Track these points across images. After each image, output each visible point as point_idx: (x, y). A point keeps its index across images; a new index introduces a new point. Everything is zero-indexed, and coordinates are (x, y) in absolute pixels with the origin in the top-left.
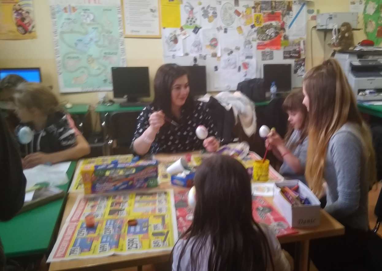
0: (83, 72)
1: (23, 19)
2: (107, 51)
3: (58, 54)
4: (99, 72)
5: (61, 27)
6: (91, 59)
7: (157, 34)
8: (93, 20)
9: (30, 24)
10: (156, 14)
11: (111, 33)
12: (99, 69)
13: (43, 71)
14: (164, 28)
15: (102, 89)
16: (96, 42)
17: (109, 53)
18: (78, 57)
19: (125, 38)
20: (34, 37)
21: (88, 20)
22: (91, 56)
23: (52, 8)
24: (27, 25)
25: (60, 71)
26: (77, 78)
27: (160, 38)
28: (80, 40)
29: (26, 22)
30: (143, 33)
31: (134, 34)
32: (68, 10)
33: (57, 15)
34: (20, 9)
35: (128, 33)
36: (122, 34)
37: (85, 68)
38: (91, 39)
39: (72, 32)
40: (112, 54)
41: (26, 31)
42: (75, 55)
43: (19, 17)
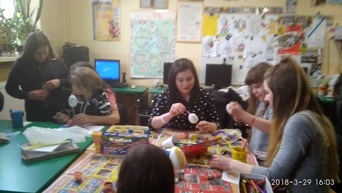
0: (146, 65)
1: (114, 28)
2: (163, 51)
3: (133, 51)
4: (156, 65)
5: (136, 34)
6: (152, 57)
7: (198, 40)
8: (157, 30)
9: (117, 31)
10: (200, 25)
11: (167, 38)
12: (156, 63)
13: (121, 63)
14: (204, 36)
15: (157, 77)
16: (157, 45)
17: (164, 53)
18: (144, 55)
19: (177, 42)
20: (119, 40)
21: (153, 30)
22: (152, 54)
23: (131, 21)
24: (116, 32)
25: (132, 63)
26: (143, 68)
27: (201, 43)
28: (147, 43)
29: (115, 29)
30: (189, 39)
31: (183, 40)
32: (141, 22)
33: (134, 26)
34: (113, 21)
35: (179, 39)
36: (174, 40)
37: (148, 62)
38: (154, 43)
39: (142, 37)
40: (166, 53)
41: (114, 36)
42: (142, 53)
43: (111, 27)
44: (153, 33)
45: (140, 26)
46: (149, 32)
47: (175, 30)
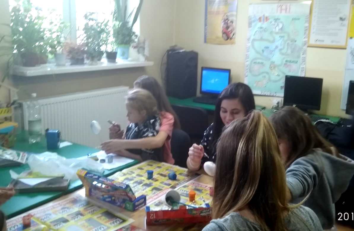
0: (265, 77)
2: (289, 59)
3: (248, 58)
4: (278, 78)
5: (254, 35)
6: (273, 66)
7: (342, 44)
9: (232, 31)
10: (346, 22)
11: (296, 41)
12: (278, 75)
14: (351, 38)
15: (277, 95)
16: (281, 50)
17: (290, 62)
18: (262, 63)
19: (308, 47)
20: (233, 43)
21: (277, 29)
22: (273, 63)
23: (250, 18)
24: (230, 32)
25: (247, 74)
26: (259, 81)
27: (345, 49)
28: (267, 48)
29: (229, 30)
30: (327, 43)
31: (318, 43)
32: (262, 19)
33: (253, 24)
34: (227, 19)
35: (312, 42)
36: (305, 43)
37: (267, 73)
38: (277, 47)
39: (262, 39)
40: (293, 62)
41: (228, 38)
42: (260, 61)
43: (225, 26)
44: (277, 33)
45: (259, 24)
46: (271, 33)
47: (308, 30)
